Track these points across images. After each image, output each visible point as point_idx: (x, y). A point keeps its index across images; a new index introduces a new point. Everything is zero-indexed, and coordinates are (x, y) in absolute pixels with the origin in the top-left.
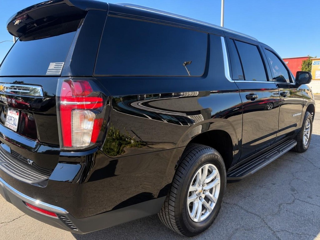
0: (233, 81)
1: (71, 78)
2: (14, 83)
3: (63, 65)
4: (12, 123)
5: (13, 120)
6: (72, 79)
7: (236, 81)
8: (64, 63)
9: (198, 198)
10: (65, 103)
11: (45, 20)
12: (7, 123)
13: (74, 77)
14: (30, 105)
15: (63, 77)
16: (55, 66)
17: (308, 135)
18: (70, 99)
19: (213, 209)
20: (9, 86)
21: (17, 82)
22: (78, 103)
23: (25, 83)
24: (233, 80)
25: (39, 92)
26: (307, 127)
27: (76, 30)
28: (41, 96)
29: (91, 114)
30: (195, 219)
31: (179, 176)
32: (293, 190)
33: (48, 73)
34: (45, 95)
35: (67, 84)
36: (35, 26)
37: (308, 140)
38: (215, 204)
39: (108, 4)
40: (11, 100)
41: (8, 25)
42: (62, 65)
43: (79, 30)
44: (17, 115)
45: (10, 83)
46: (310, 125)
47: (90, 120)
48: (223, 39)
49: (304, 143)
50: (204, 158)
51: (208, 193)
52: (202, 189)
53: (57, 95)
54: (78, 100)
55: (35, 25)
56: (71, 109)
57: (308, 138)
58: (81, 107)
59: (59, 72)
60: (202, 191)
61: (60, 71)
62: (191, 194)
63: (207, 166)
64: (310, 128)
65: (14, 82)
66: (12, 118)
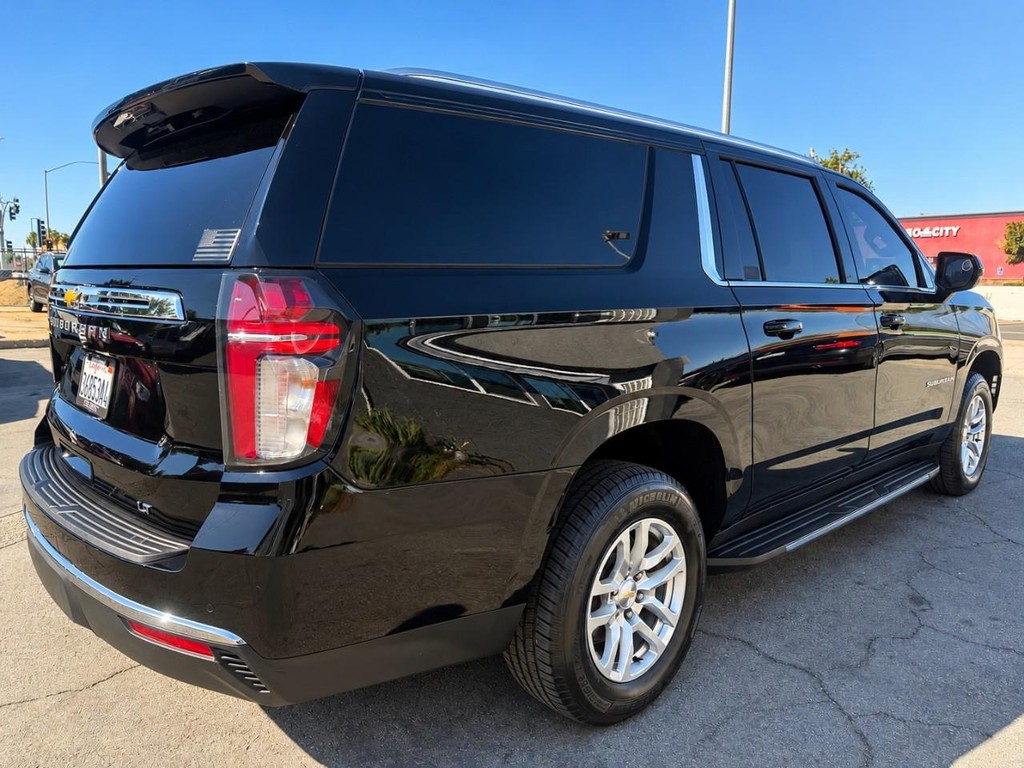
0: (725, 284)
1: (257, 272)
2: (106, 285)
3: (237, 235)
4: (97, 396)
5: (97, 388)
6: (259, 274)
7: (732, 284)
8: (239, 231)
9: (622, 614)
10: (241, 336)
11: (196, 115)
12: (83, 396)
13: (266, 270)
14: (147, 345)
15: (235, 268)
16: (217, 237)
17: (980, 446)
18: (251, 327)
19: (666, 644)
20: (95, 291)
21: (116, 283)
22: (275, 338)
23: (134, 283)
24: (725, 280)
25: (172, 308)
26: (975, 421)
27: (274, 143)
28: (179, 318)
29: (307, 370)
30: (613, 673)
31: (563, 552)
32: (917, 600)
33: (198, 258)
34: (190, 316)
35: (247, 289)
36: (168, 131)
37: (977, 459)
38: (673, 629)
39: (361, 71)
40: (98, 330)
41: (97, 127)
42: (234, 237)
43: (282, 143)
44: (110, 371)
45: (98, 286)
46: (984, 414)
47: (306, 385)
48: (697, 161)
49: (965, 469)
50: (636, 500)
51: (651, 600)
52: (634, 588)
53: (218, 317)
54: (276, 329)
55: (170, 127)
56: (256, 353)
57: (980, 452)
58: (283, 350)
59: (225, 255)
60: (631, 595)
61: (228, 252)
62: (599, 602)
63: (646, 525)
64: (984, 422)
65: (106, 283)
66: (97, 381)
